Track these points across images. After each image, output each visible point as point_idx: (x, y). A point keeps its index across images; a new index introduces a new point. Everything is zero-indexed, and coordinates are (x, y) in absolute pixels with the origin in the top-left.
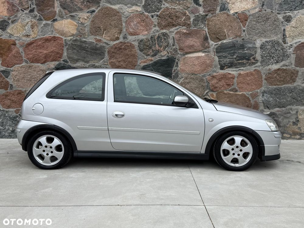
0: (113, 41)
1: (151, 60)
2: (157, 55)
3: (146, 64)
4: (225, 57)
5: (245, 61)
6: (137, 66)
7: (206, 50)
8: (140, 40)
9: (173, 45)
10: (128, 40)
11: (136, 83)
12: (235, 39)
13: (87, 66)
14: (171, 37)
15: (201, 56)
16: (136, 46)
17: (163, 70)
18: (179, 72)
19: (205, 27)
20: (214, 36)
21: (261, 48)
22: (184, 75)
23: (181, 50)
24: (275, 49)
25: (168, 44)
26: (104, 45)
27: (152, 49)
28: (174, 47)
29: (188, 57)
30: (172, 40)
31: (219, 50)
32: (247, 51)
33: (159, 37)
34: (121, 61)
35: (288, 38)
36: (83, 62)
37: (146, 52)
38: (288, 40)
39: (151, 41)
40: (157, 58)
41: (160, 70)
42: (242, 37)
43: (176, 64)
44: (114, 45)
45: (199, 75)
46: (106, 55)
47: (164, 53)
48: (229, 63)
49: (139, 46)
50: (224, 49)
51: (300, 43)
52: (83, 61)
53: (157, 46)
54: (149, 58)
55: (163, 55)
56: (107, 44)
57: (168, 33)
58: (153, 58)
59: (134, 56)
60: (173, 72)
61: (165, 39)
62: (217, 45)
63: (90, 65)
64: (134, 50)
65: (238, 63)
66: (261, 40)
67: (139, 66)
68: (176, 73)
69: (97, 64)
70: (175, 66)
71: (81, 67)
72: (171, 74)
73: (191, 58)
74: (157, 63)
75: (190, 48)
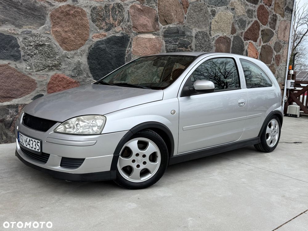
0: (59, 2)
1: (105, 36)
2: (111, 30)
3: (99, 40)
4: (170, 42)
5: (184, 49)
6: (88, 41)
7: (156, 32)
8: (92, 7)
9: (128, 21)
10: (78, 4)
11: (87, 63)
12: (178, 25)
13: (20, 33)
14: (126, 10)
15: (153, 39)
16: (87, 14)
17: (116, 49)
18: (132, 54)
19: (156, 7)
20: (163, 18)
21: (195, 38)
23: (135, 29)
24: (205, 40)
25: (123, 18)
26: (46, 5)
27: (106, 22)
28: (129, 24)
29: (140, 37)
30: (127, 14)
31: (167, 34)
32: (186, 39)
33: (113, 8)
34: (69, 31)
35: (212, 31)
36: (12, 26)
37: (99, 23)
38: (212, 32)
39: (104, 11)
40: (110, 34)
41: (113, 49)
42: (184, 24)
44: (60, 7)
46: (48, 19)
47: (118, 29)
48: (173, 49)
49: (91, 15)
50: (170, 34)
51: (219, 37)
52: (13, 24)
53: (111, 19)
54: (102, 32)
55: (117, 31)
56: (51, 4)
57: (123, 5)
58: (106, 34)
59: (85, 27)
60: (126, 54)
61: (119, 11)
62: (165, 28)
63: (24, 31)
64: (85, 18)
65: (179, 50)
66: (196, 30)
67: (91, 42)
68: (129, 55)
69: (34, 32)
70: (128, 46)
71: (10, 33)
72: (125, 55)
73: (143, 39)
74: (111, 40)
75: (143, 28)
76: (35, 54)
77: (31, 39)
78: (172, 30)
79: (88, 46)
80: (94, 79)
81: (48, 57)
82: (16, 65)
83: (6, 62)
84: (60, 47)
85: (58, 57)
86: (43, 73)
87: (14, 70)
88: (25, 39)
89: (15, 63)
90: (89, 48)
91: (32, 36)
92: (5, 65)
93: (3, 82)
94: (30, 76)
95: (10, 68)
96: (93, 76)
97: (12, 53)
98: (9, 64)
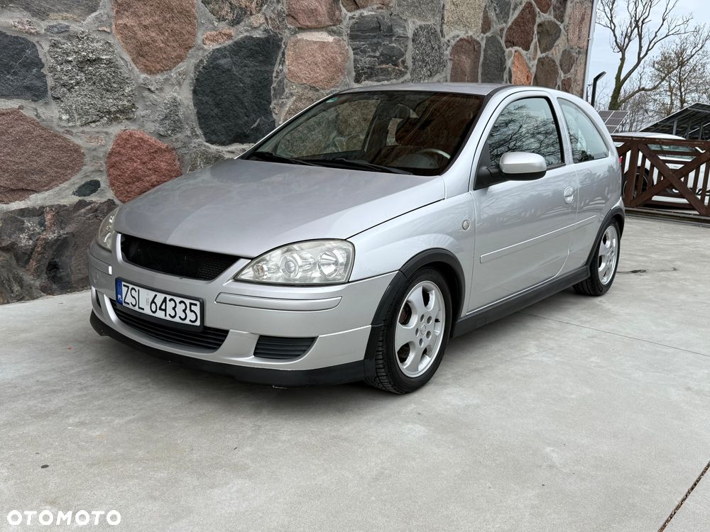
1: (229, 36)
2: (242, 23)
3: (216, 46)
4: (364, 52)
5: (390, 66)
6: (193, 49)
7: (335, 28)
9: (278, 1)
11: (192, 104)
12: (380, 11)
13: (43, 31)
15: (328, 43)
17: (253, 69)
18: (286, 81)
21: (413, 40)
22: (296, 89)
23: (291, 19)
24: (432, 45)
28: (279, 7)
29: (302, 40)
31: (359, 32)
32: (395, 43)
34: (151, 25)
35: (445, 26)
36: (25, 13)
37: (217, 7)
38: (445, 28)
40: (240, 33)
41: (247, 68)
42: (391, 7)
43: (280, 55)
45: (321, 91)
47: (257, 20)
48: (369, 68)
50: (363, 31)
51: (458, 39)
52: (27, 8)
54: (224, 27)
55: (255, 25)
58: (232, 31)
59: (187, 15)
60: (274, 79)
62: (352, 18)
63: (53, 27)
65: (381, 68)
66: (414, 23)
67: (201, 51)
68: (281, 81)
69: (75, 27)
70: (278, 61)
71: (20, 31)
72: (271, 82)
73: (309, 43)
74: (242, 47)
75: (309, 17)
76: (78, 83)
77: (68, 46)
78: (368, 22)
79: (194, 61)
80: (207, 142)
81: (108, 91)
82: (36, 110)
83: (13, 104)
84: (133, 65)
85: (130, 89)
86: (96, 130)
87: (32, 122)
88: (54, 45)
89: (33, 105)
90: (197, 66)
91: (70, 38)
92: (13, 112)
93: (9, 154)
94: (68, 136)
95: (23, 118)
96: (205, 134)
97: (27, 82)
98: (21, 107)
